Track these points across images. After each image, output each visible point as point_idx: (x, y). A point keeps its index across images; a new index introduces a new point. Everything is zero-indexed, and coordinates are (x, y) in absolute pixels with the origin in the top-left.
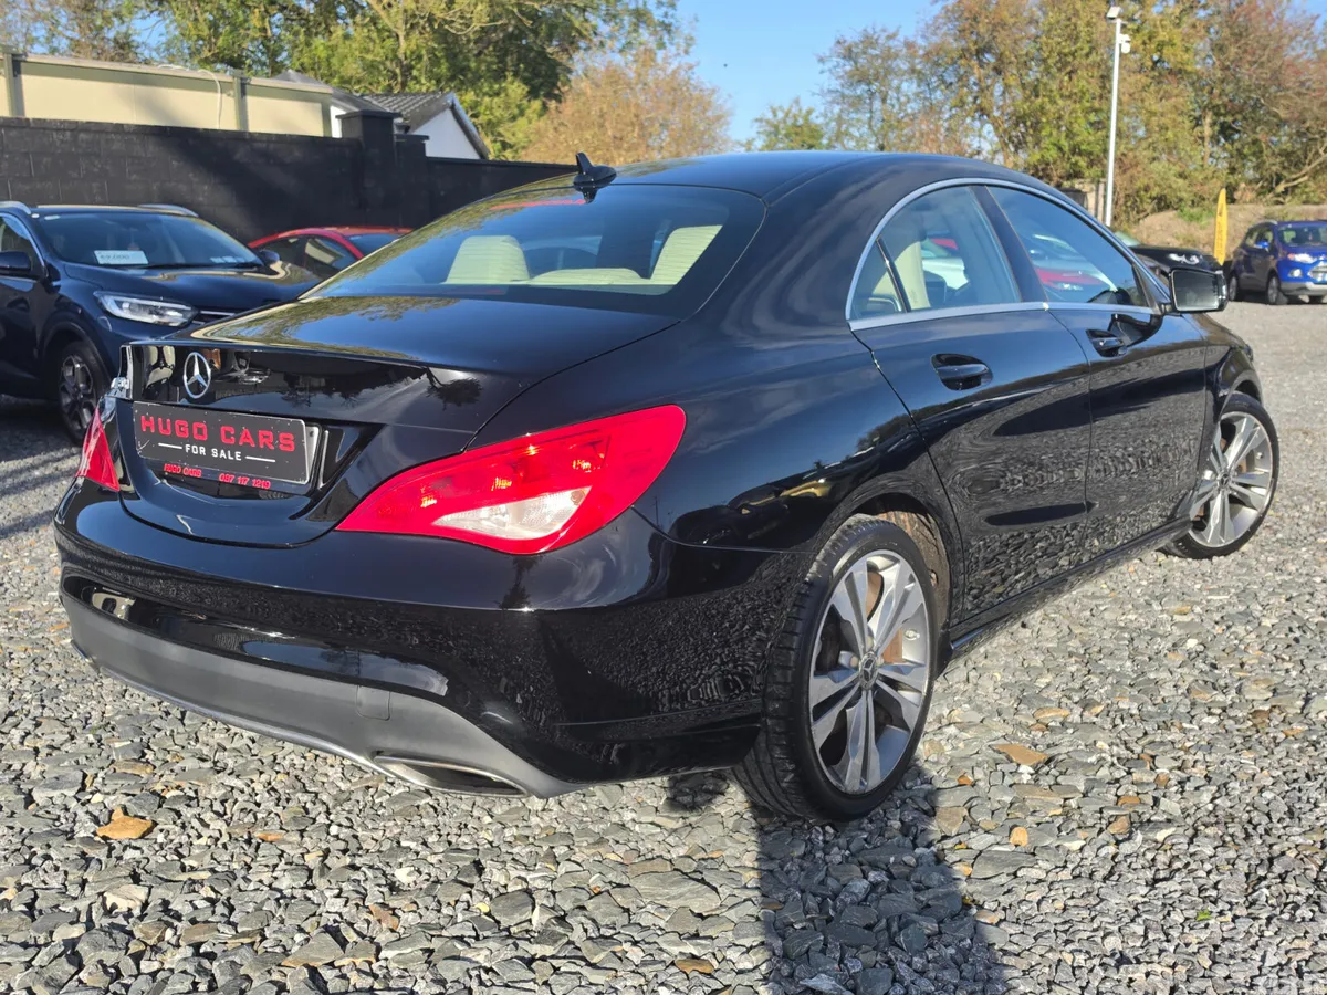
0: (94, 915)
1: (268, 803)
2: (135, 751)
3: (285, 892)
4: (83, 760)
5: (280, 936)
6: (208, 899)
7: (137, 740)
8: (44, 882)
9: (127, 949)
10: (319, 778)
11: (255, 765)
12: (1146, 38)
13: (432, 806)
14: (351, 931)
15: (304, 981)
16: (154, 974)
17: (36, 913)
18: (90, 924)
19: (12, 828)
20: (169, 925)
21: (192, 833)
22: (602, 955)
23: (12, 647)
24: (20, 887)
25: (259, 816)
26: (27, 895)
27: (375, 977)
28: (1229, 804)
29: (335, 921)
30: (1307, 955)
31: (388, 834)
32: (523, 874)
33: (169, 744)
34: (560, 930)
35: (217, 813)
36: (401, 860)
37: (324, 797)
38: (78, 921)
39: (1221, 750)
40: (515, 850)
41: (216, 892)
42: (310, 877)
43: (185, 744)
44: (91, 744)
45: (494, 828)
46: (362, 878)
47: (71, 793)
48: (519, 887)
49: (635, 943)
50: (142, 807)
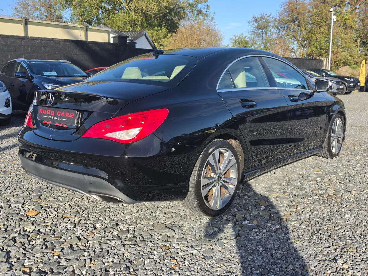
0: (21, 232)
1: (68, 209)
2: (38, 196)
3: (68, 228)
4: (25, 198)
5: (65, 238)
6: (49, 229)
7: (39, 194)
8: (10, 224)
9: (27, 239)
10: (82, 204)
11: (67, 200)
12: (342, 17)
13: (109, 211)
14: (82, 237)
15: (68, 247)
16: (33, 245)
17: (7, 231)
18: (20, 233)
19: (4, 212)
20: (39, 234)
21: (48, 215)
22: (142, 244)
23: (11, 171)
24: (4, 225)
25: (66, 211)
26: (6, 227)
27: (86, 247)
28: (313, 217)
29: (79, 235)
30: (320, 251)
31: (97, 217)
32: (128, 226)
33: (47, 195)
34: (134, 239)
35: (55, 210)
36: (98, 222)
37: (83, 208)
38: (17, 233)
39: (316, 204)
40: (127, 221)
41: (52, 228)
42: (75, 225)
43: (51, 195)
44: (27, 194)
45: (123, 216)
46: (88, 226)
47: (20, 205)
48: (126, 229)
49: (151, 242)
50: (37, 209)
